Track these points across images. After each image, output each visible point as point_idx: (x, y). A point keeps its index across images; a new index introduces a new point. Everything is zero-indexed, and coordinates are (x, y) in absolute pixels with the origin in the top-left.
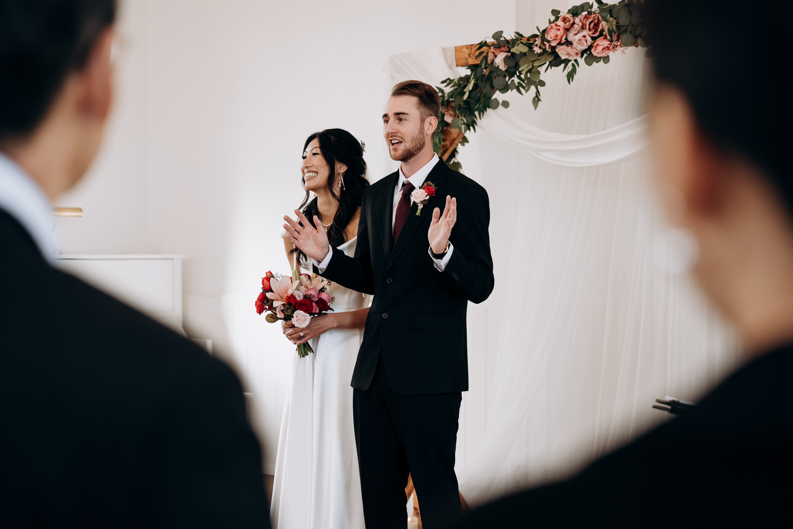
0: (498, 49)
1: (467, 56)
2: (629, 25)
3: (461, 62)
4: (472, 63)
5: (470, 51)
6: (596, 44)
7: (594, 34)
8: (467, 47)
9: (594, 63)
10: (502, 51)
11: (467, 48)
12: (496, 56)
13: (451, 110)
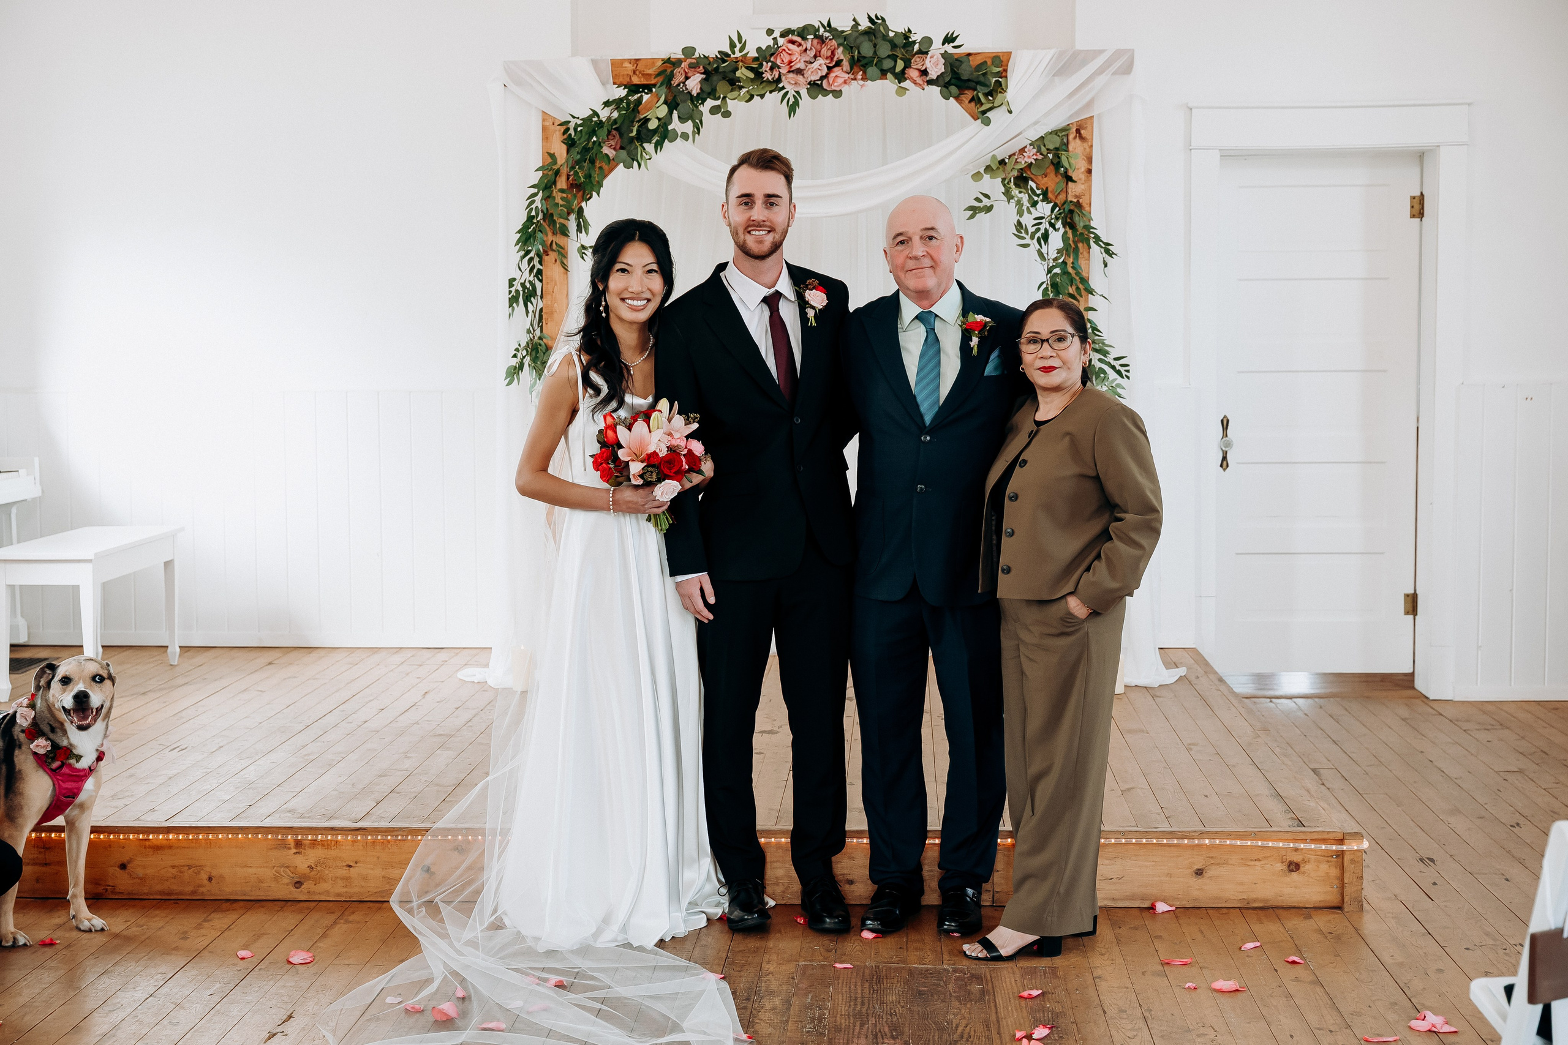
0: (693, 69)
1: (632, 74)
2: (875, 58)
3: (621, 80)
4: (639, 83)
5: (634, 68)
6: (832, 75)
7: (829, 63)
8: (630, 61)
9: (820, 95)
10: (698, 72)
11: (630, 63)
12: (687, 78)
13: (612, 140)
